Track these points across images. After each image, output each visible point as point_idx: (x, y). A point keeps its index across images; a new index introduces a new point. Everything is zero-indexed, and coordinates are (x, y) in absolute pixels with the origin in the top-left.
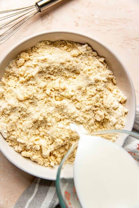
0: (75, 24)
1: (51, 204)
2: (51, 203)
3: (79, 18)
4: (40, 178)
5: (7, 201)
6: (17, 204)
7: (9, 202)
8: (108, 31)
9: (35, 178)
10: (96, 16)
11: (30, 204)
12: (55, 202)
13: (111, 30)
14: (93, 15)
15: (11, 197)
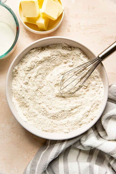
0: (68, 31)
3: (70, 26)
4: (50, 140)
7: (30, 156)
8: (91, 33)
10: (81, 24)
14: (79, 23)
15: (32, 153)
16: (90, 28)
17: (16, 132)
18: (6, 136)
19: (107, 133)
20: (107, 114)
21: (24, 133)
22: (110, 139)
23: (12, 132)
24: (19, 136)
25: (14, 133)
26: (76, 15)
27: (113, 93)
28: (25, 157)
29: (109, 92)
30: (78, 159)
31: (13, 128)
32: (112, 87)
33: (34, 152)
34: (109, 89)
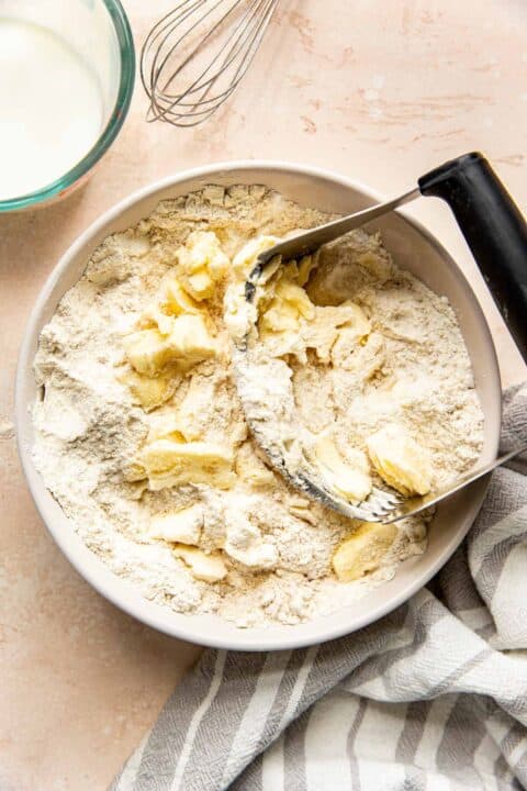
0: (306, 127)
1: (271, 718)
2: (271, 714)
3: (318, 105)
4: (223, 650)
5: (124, 723)
6: (157, 728)
7: (129, 726)
8: (417, 139)
9: (203, 652)
10: (371, 96)
11: (201, 722)
12: (283, 712)
13: (423, 136)
14: (362, 92)
15: (136, 710)
16: (415, 116)
17: (63, 612)
18: (15, 630)
19: (496, 620)
20: (494, 527)
21: (101, 616)
22: (508, 648)
23: (42, 612)
24: (75, 631)
25: (51, 616)
26: (346, 50)
27: (521, 428)
28: (107, 731)
29: (502, 423)
30: (356, 743)
31: (48, 593)
32: (516, 399)
33: (149, 707)
34: (502, 410)
